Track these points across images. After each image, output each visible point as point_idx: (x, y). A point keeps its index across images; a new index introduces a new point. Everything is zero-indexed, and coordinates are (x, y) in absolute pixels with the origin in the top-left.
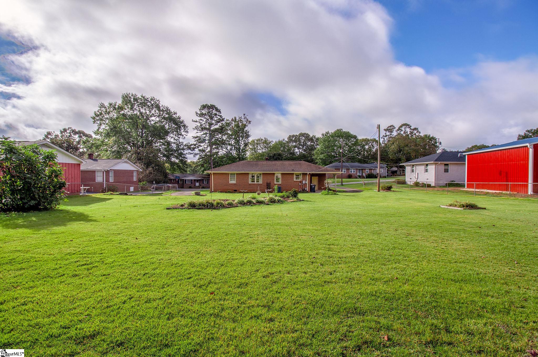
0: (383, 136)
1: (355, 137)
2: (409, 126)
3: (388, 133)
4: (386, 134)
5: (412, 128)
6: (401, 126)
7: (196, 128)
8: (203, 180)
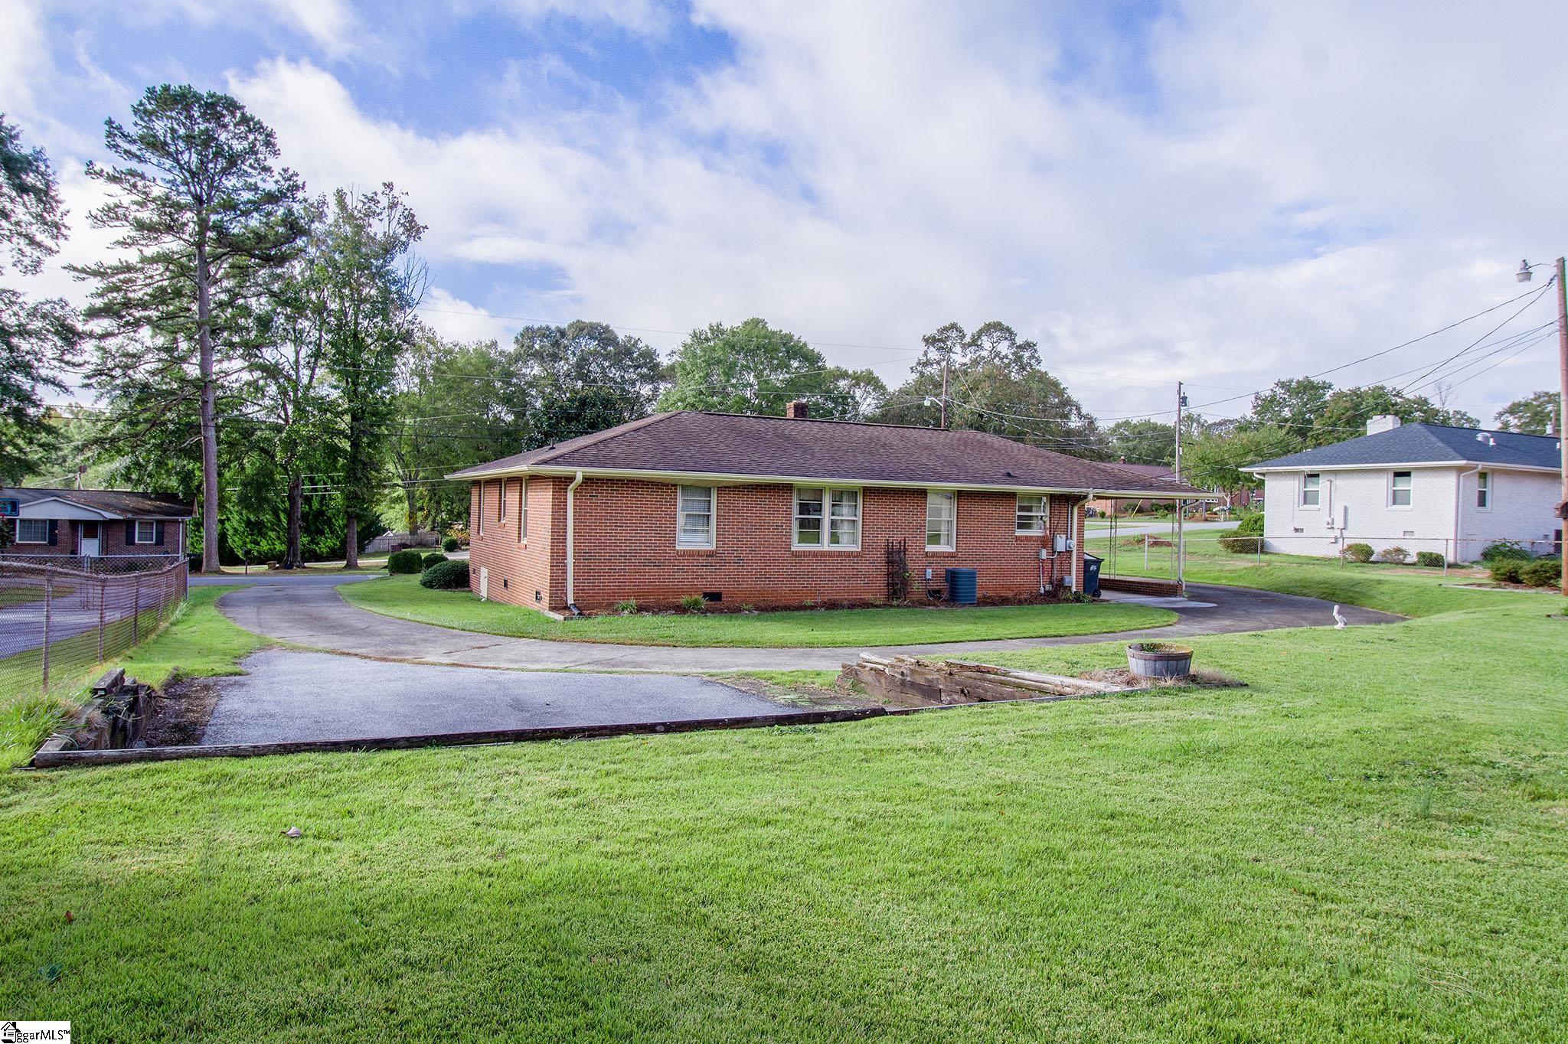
0: (919, 364)
1: (811, 359)
2: (1008, 333)
3: (934, 354)
4: (926, 354)
5: (1019, 341)
6: (980, 333)
7: (112, 214)
8: (129, 524)
